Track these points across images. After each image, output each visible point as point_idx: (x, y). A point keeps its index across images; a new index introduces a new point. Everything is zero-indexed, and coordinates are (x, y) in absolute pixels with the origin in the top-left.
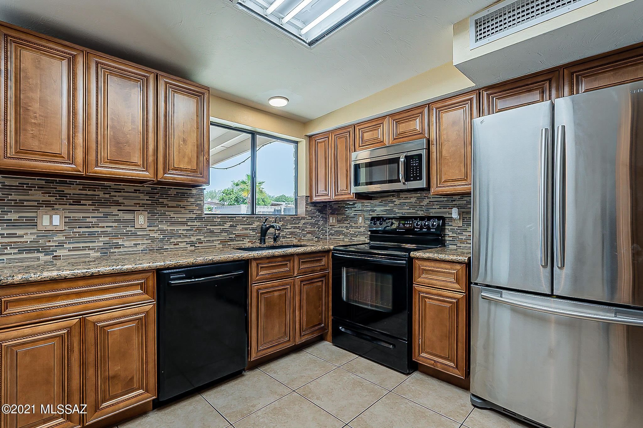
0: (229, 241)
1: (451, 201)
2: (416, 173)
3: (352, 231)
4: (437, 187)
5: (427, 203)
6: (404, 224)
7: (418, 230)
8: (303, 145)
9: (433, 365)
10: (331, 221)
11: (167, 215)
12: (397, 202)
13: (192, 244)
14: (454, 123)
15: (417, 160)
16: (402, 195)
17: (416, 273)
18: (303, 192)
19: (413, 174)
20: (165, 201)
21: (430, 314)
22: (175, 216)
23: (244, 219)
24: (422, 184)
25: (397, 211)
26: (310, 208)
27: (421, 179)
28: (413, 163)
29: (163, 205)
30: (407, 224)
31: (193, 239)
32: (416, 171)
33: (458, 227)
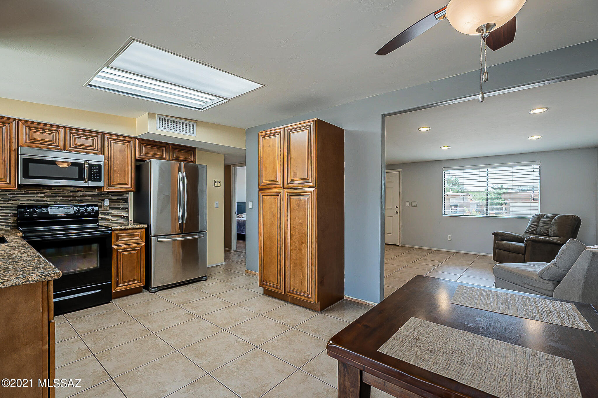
2: (97, 177)
4: (109, 187)
7: (79, 214)
9: (126, 288)
12: (49, 192)
14: (121, 151)
15: (97, 168)
16: (53, 188)
19: (94, 176)
24: (100, 184)
25: (48, 200)
27: (100, 181)
28: (94, 170)
32: (97, 175)
33: (106, 211)
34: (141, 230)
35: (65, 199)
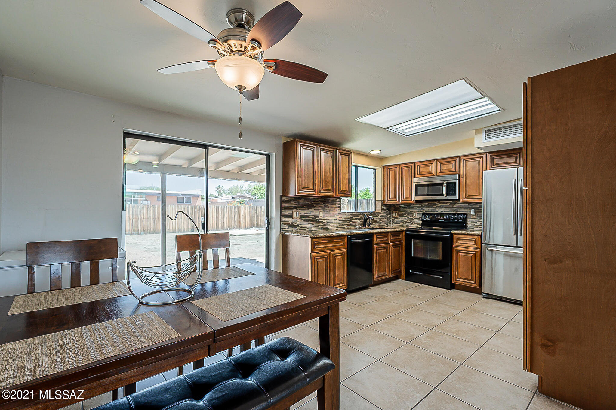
1: (470, 205)
2: (453, 191)
3: (408, 221)
4: (464, 199)
6: (443, 217)
7: (452, 220)
8: (380, 171)
9: (463, 284)
10: (394, 215)
11: (329, 212)
12: (439, 205)
14: (474, 168)
15: (453, 185)
17: (454, 241)
18: (379, 198)
19: (451, 192)
20: (328, 205)
21: (462, 260)
22: (332, 212)
23: (356, 214)
24: (456, 197)
25: (438, 210)
26: (383, 207)
27: (455, 194)
28: (451, 186)
29: (327, 207)
30: (445, 217)
33: (474, 219)
34: (476, 237)
35: (447, 209)
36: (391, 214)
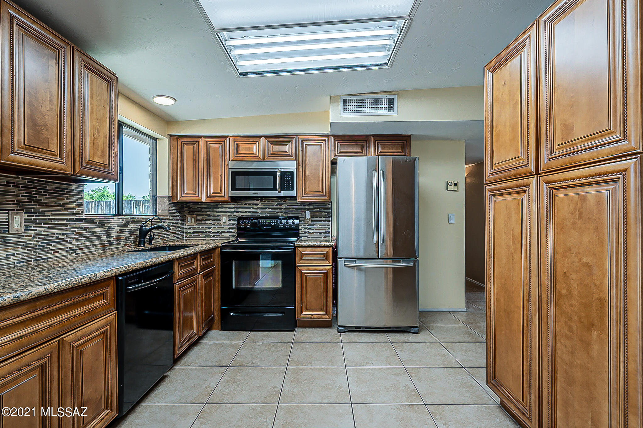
0: (107, 246)
1: (303, 206)
2: (289, 185)
3: (214, 229)
4: (303, 196)
5: (286, 207)
6: (270, 223)
7: (282, 227)
8: (164, 143)
9: (311, 318)
10: (189, 221)
11: (46, 216)
12: (261, 205)
13: (72, 251)
14: (315, 154)
15: (290, 176)
16: (265, 200)
17: (298, 257)
18: (164, 190)
19: (287, 185)
20: (44, 199)
21: (309, 284)
22: (55, 216)
23: (121, 220)
24: (293, 193)
25: (260, 212)
26: (172, 208)
27: (293, 190)
28: (286, 178)
29: (41, 203)
30: (272, 223)
31: (74, 244)
32: (289, 184)
33: (308, 224)
34: (328, 249)
35: (274, 211)
36: (184, 219)
